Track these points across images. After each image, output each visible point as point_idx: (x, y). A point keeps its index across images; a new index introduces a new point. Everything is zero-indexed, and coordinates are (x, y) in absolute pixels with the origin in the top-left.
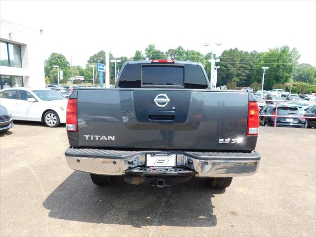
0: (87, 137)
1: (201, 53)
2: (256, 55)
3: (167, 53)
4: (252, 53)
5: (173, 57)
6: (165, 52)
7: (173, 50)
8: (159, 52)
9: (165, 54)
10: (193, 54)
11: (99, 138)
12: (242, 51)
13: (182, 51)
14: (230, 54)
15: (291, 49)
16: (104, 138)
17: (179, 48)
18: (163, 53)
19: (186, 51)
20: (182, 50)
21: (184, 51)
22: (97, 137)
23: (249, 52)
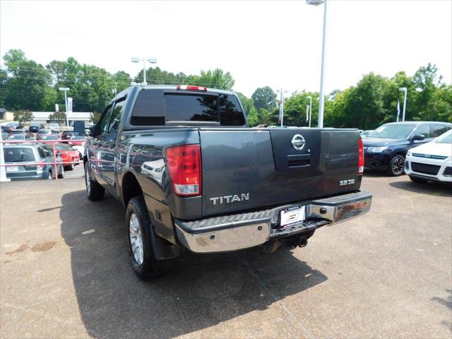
0: (214, 199)
1: (107, 71)
2: (184, 78)
3: (48, 67)
4: (178, 75)
5: (60, 75)
6: (44, 65)
7: (59, 63)
8: (32, 64)
9: (45, 68)
10: (94, 71)
11: (231, 199)
12: (165, 72)
13: (76, 66)
14: (151, 75)
15: (224, 73)
16: (236, 198)
17: (71, 60)
18: (40, 66)
19: (82, 65)
20: (76, 63)
21: (79, 67)
22: (227, 197)
23: (175, 74)
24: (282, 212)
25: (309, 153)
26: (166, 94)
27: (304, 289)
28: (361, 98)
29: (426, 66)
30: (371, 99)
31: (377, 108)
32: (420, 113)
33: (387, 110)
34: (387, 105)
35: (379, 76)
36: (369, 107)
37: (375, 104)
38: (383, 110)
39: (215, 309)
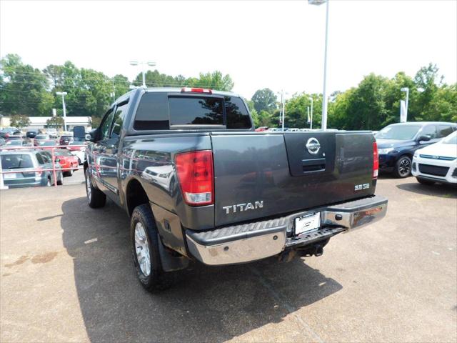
0: (227, 208)
1: (105, 74)
2: (183, 81)
3: (45, 71)
4: (177, 78)
5: (57, 79)
7: (56, 67)
8: (29, 68)
9: (42, 72)
10: (93, 75)
11: (244, 207)
12: (164, 75)
13: (73, 70)
14: (149, 78)
15: (223, 76)
16: (249, 206)
17: (68, 64)
18: (37, 70)
19: (80, 70)
20: (73, 67)
21: (77, 70)
23: (174, 77)
24: (297, 220)
25: (324, 157)
26: (170, 97)
27: (319, 299)
28: (362, 99)
29: (427, 67)
30: (373, 100)
31: (379, 109)
32: (423, 113)
33: (388, 111)
34: (389, 106)
35: (380, 77)
36: (370, 108)
37: (376, 105)
38: (385, 112)
39: (228, 322)
